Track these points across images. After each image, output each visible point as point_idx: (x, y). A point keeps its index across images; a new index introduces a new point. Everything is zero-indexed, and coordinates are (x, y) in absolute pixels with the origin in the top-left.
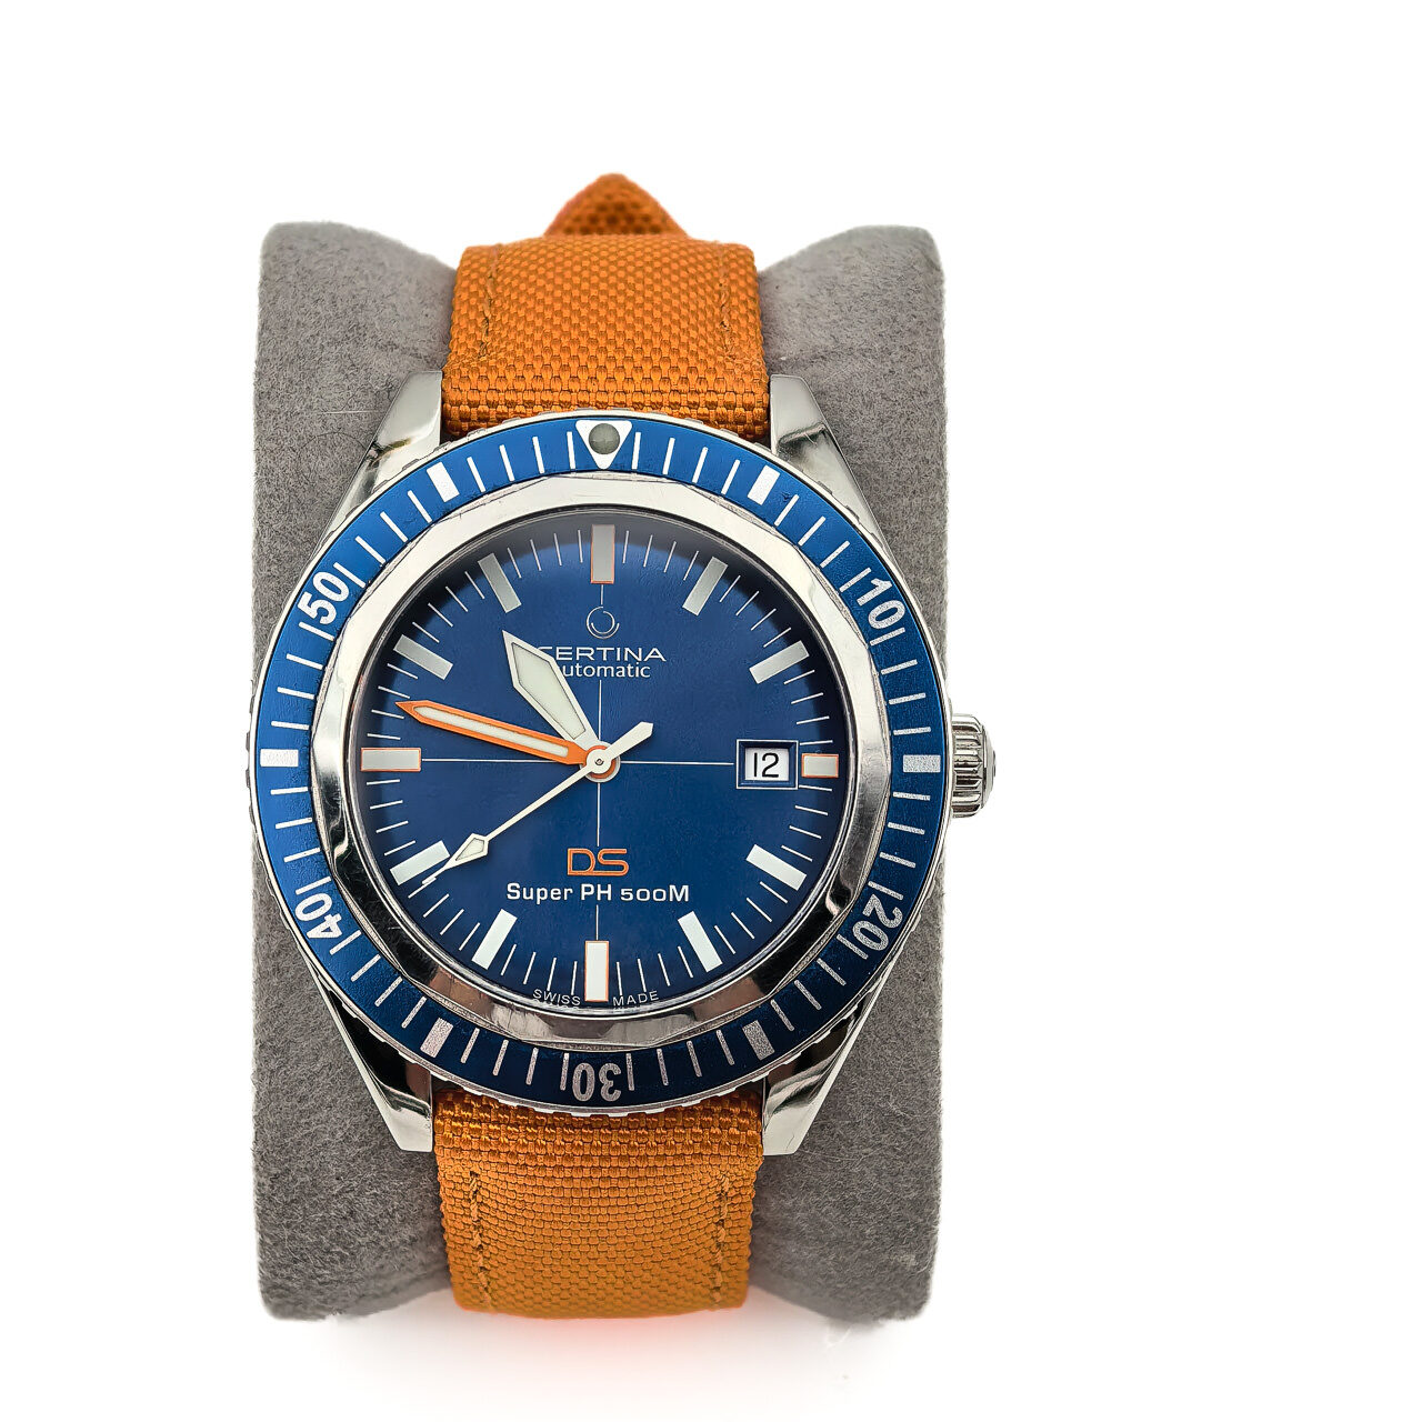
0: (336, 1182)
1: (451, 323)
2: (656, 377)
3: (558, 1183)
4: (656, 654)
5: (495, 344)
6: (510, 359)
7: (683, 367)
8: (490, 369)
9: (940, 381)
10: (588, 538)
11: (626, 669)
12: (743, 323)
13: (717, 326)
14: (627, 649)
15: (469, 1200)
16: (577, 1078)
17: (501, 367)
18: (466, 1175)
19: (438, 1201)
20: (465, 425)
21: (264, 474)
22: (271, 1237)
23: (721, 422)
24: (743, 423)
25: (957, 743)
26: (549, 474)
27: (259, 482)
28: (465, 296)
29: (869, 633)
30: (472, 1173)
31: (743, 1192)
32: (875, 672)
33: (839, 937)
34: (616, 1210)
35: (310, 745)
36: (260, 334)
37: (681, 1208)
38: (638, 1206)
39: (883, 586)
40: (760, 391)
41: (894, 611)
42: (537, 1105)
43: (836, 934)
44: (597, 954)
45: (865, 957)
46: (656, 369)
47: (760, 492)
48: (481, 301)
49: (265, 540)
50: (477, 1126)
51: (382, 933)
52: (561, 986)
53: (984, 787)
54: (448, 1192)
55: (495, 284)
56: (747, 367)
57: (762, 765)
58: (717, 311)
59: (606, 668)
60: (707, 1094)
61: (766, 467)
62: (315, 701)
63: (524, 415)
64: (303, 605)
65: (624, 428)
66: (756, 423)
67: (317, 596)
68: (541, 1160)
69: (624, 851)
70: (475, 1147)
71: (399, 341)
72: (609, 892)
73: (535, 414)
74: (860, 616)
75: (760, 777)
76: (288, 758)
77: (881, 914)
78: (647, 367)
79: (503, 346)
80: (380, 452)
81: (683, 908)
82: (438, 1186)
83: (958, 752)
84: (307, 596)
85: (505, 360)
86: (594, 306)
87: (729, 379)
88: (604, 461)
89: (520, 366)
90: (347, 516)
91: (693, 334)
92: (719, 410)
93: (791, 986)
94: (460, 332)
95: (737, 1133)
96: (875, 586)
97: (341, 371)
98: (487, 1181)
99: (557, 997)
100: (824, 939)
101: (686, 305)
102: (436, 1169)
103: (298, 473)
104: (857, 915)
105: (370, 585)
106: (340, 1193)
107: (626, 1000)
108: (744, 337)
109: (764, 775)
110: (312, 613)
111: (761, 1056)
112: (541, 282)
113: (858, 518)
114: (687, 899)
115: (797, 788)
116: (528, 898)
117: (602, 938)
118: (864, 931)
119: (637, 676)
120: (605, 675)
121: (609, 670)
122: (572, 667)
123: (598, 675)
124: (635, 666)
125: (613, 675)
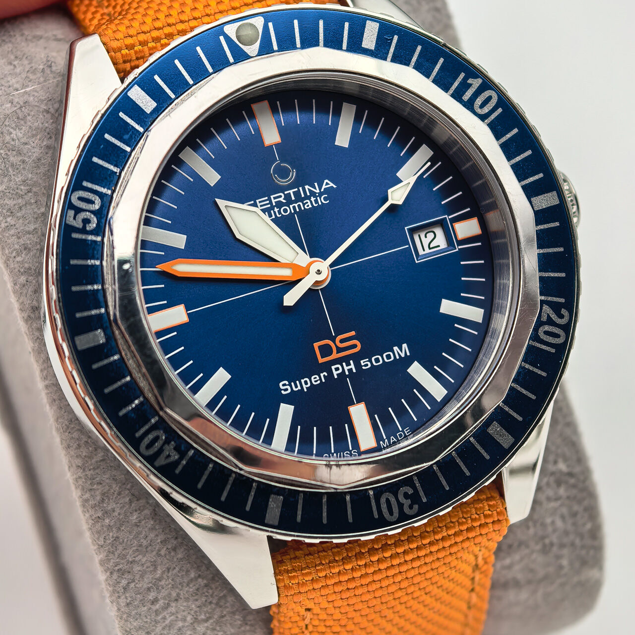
3: (372, 595)
4: (328, 184)
11: (311, 202)
14: (307, 187)
16: (384, 507)
17: (139, 17)
18: (303, 612)
26: (217, 70)
30: (307, 610)
31: (488, 560)
33: (531, 343)
34: (412, 603)
37: (452, 587)
38: (426, 594)
39: (476, 83)
41: (489, 99)
43: (529, 341)
44: (359, 413)
45: (553, 351)
47: (369, 41)
52: (341, 446)
57: (426, 242)
59: (296, 205)
60: (479, 486)
61: (368, 21)
62: (104, 289)
63: (168, 44)
64: (70, 220)
65: (259, 22)
67: (78, 210)
68: (358, 582)
69: (353, 333)
70: (310, 587)
72: (352, 366)
74: (469, 107)
75: (427, 251)
77: (554, 317)
81: (407, 362)
84: (71, 213)
93: (510, 388)
96: (470, 85)
98: (319, 611)
99: (340, 455)
104: (538, 323)
105: (114, 191)
107: (389, 441)
109: (430, 248)
110: (78, 224)
111: (506, 446)
114: (408, 354)
115: (457, 250)
116: (297, 389)
117: (359, 402)
118: (546, 333)
119: (320, 204)
120: (298, 210)
121: (299, 206)
122: (272, 211)
123: (293, 212)
124: (316, 197)
125: (303, 209)
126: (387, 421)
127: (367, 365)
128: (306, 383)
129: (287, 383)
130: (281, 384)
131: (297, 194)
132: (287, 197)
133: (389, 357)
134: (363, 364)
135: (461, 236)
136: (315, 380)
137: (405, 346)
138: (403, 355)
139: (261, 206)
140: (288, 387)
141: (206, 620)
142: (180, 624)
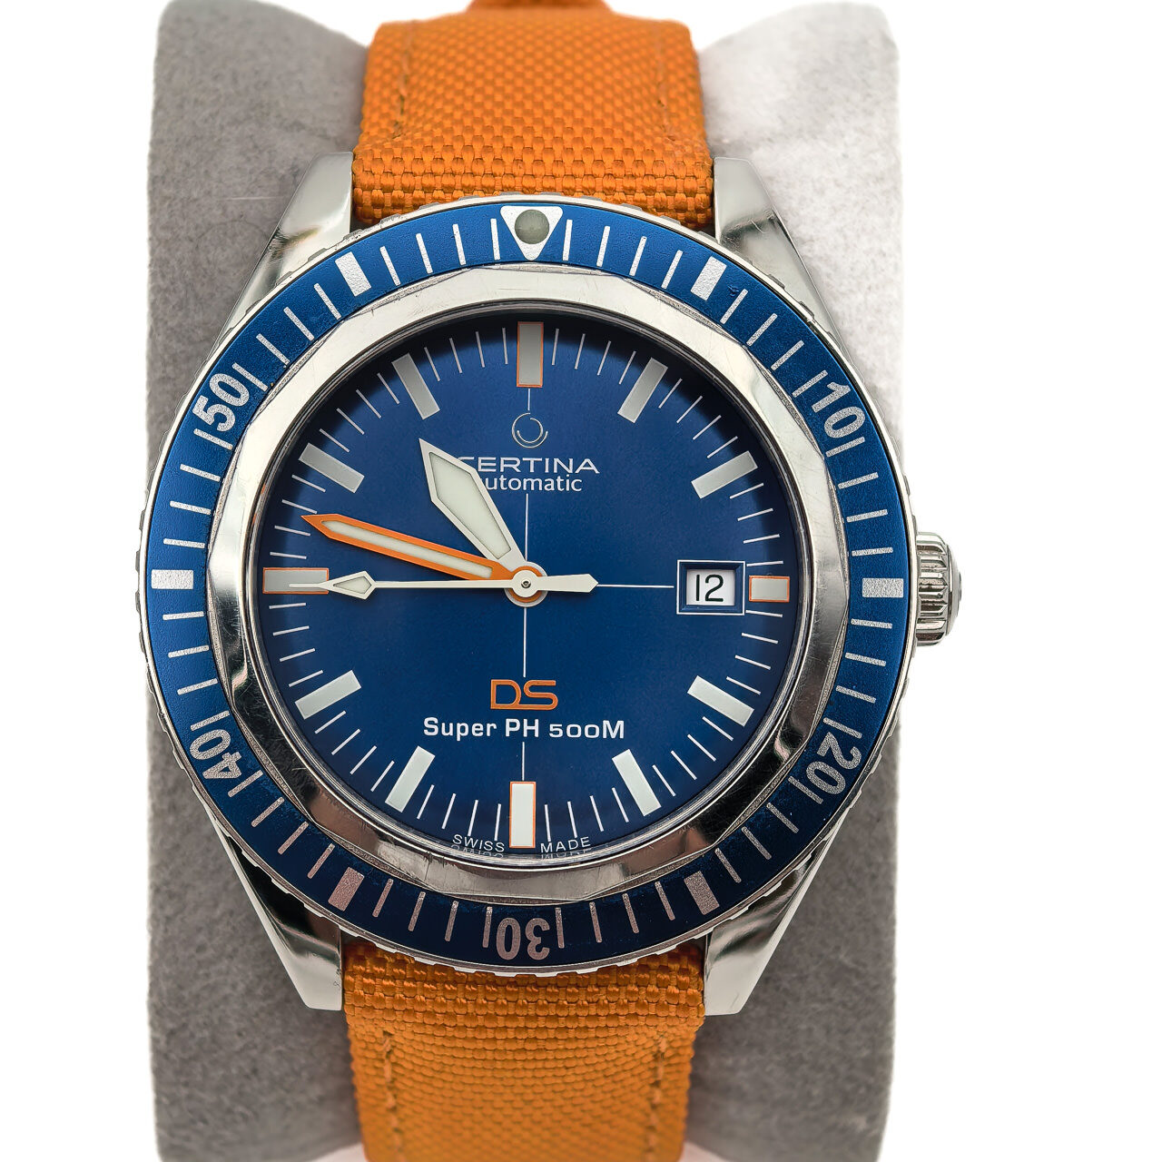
0: (236, 1037)
1: (361, 101)
2: (588, 160)
3: (480, 1045)
4: (588, 465)
5: (412, 124)
6: (427, 140)
7: (618, 149)
8: (406, 150)
9: (897, 166)
10: (513, 336)
11: (556, 483)
12: (682, 102)
13: (655, 105)
14: (556, 460)
15: (382, 1061)
16: (501, 936)
17: (418, 149)
18: (379, 1034)
19: (348, 1059)
20: (378, 212)
21: (160, 267)
22: (167, 1096)
23: (660, 209)
24: (684, 210)
25: (923, 564)
26: (471, 265)
27: (153, 275)
28: (378, 73)
29: (824, 443)
30: (385, 1033)
31: (681, 1051)
32: (832, 486)
33: (791, 779)
34: (543, 1073)
35: (206, 566)
36: (155, 113)
37: (614, 1070)
38: (567, 1068)
39: (840, 391)
40: (703, 174)
41: (852, 419)
42: (457, 964)
43: (788, 777)
44: (523, 795)
45: (820, 801)
46: (589, 150)
47: (704, 286)
48: (395, 77)
49: (160, 338)
50: (391, 983)
51: (286, 774)
52: (483, 831)
53: (950, 613)
54: (360, 1052)
55: (411, 60)
56: (688, 149)
57: (704, 588)
58: (654, 89)
59: (533, 481)
60: (646, 952)
61: (711, 258)
62: (212, 517)
63: (443, 201)
64: (198, 410)
65: (554, 215)
66: (698, 210)
67: (214, 400)
68: (460, 1021)
69: (553, 683)
70: (389, 1005)
71: (307, 121)
72: (536, 728)
73: (455, 199)
74: (814, 424)
75: (702, 602)
76: (181, 580)
77: (838, 754)
78: (578, 149)
79: (420, 125)
80: (285, 242)
81: (617, 746)
82: (348, 1043)
83: (924, 575)
84: (203, 401)
85: (422, 141)
86: (519, 82)
87: (669, 162)
88: (531, 251)
89: (438, 147)
90: (247, 312)
91: (628, 113)
92: (658, 196)
93: (738, 834)
94: (373, 111)
95: (677, 991)
96: (831, 391)
97: (242, 153)
98: (402, 1041)
99: (479, 843)
100: (774, 782)
101: (620, 82)
102: (346, 1026)
103: (196, 264)
104: (811, 756)
105: (272, 388)
106: (242, 1050)
107: (554, 847)
108: (684, 117)
109: (707, 599)
110: (208, 418)
111: (704, 911)
112: (461, 58)
113: (812, 315)
114: (622, 736)
115: (743, 614)
116: (447, 734)
117: (528, 779)
118: (818, 773)
119: (568, 489)
120: (533, 488)
121: (537, 483)
122: (496, 479)
123: (525, 489)
124: (565, 478)
125: (540, 489)
126: (560, 819)
127: (557, 733)
128: (463, 729)
129: (436, 721)
130: (427, 720)
131: (540, 466)
132: (525, 466)
133: (592, 731)
134: (552, 729)
135: (754, 597)
136: (477, 729)
137: (620, 723)
138: (613, 735)
139: (483, 467)
140: (436, 728)
141: (265, 998)
142: (227, 990)
